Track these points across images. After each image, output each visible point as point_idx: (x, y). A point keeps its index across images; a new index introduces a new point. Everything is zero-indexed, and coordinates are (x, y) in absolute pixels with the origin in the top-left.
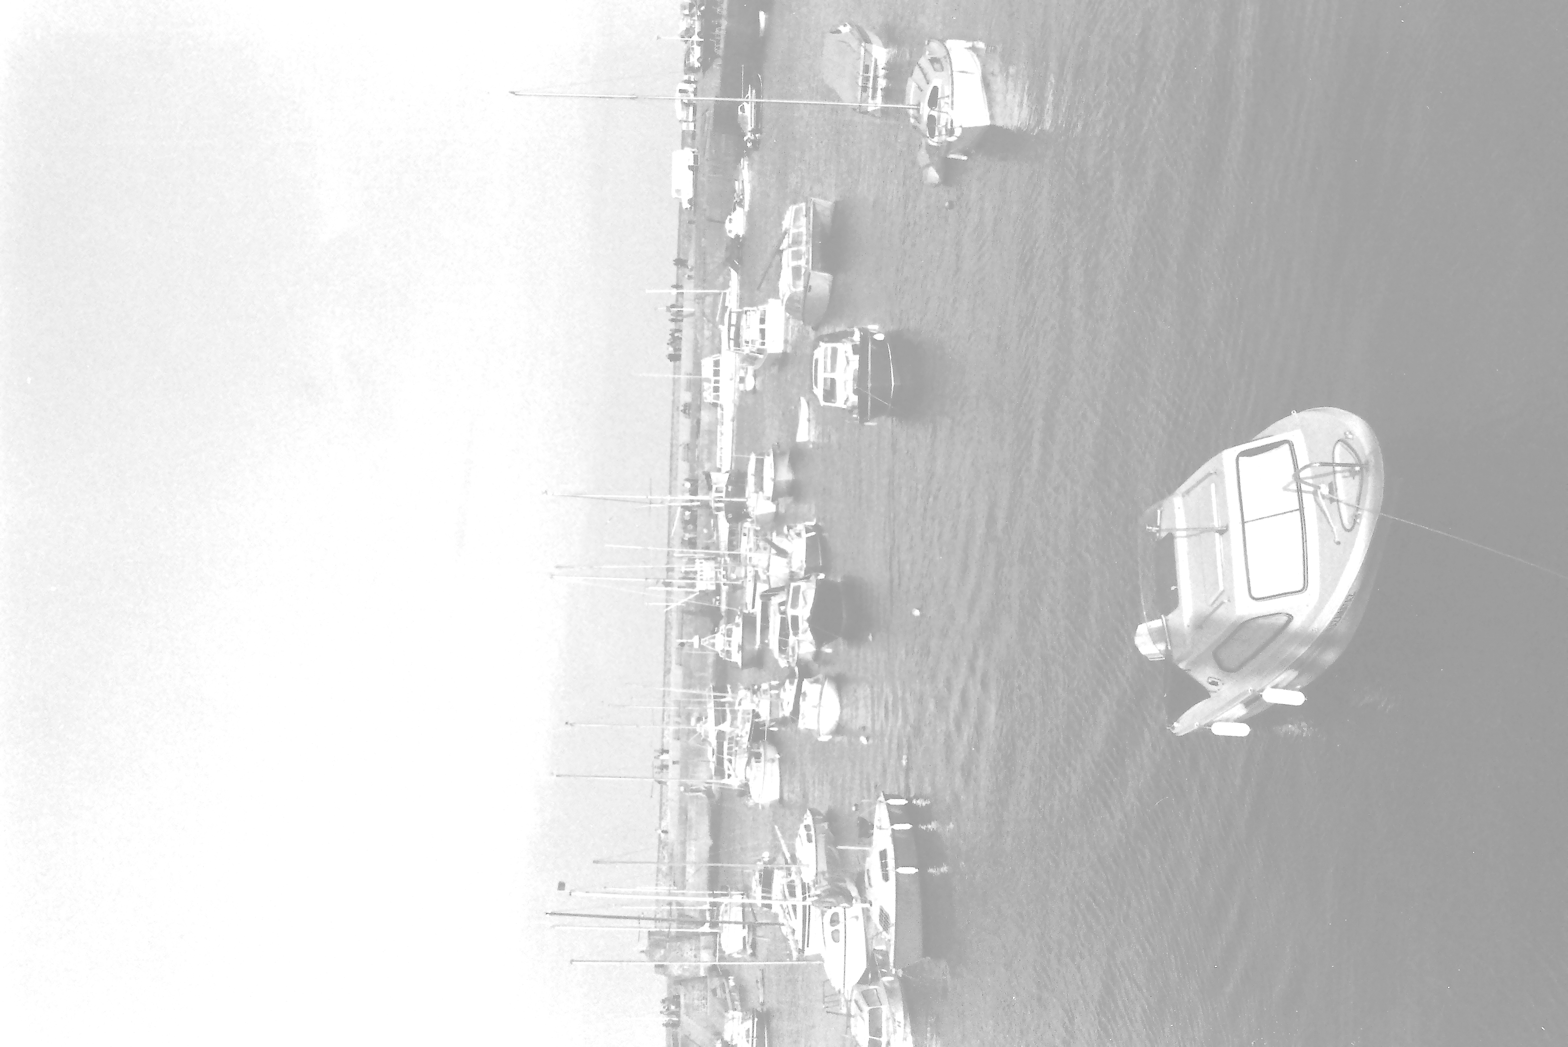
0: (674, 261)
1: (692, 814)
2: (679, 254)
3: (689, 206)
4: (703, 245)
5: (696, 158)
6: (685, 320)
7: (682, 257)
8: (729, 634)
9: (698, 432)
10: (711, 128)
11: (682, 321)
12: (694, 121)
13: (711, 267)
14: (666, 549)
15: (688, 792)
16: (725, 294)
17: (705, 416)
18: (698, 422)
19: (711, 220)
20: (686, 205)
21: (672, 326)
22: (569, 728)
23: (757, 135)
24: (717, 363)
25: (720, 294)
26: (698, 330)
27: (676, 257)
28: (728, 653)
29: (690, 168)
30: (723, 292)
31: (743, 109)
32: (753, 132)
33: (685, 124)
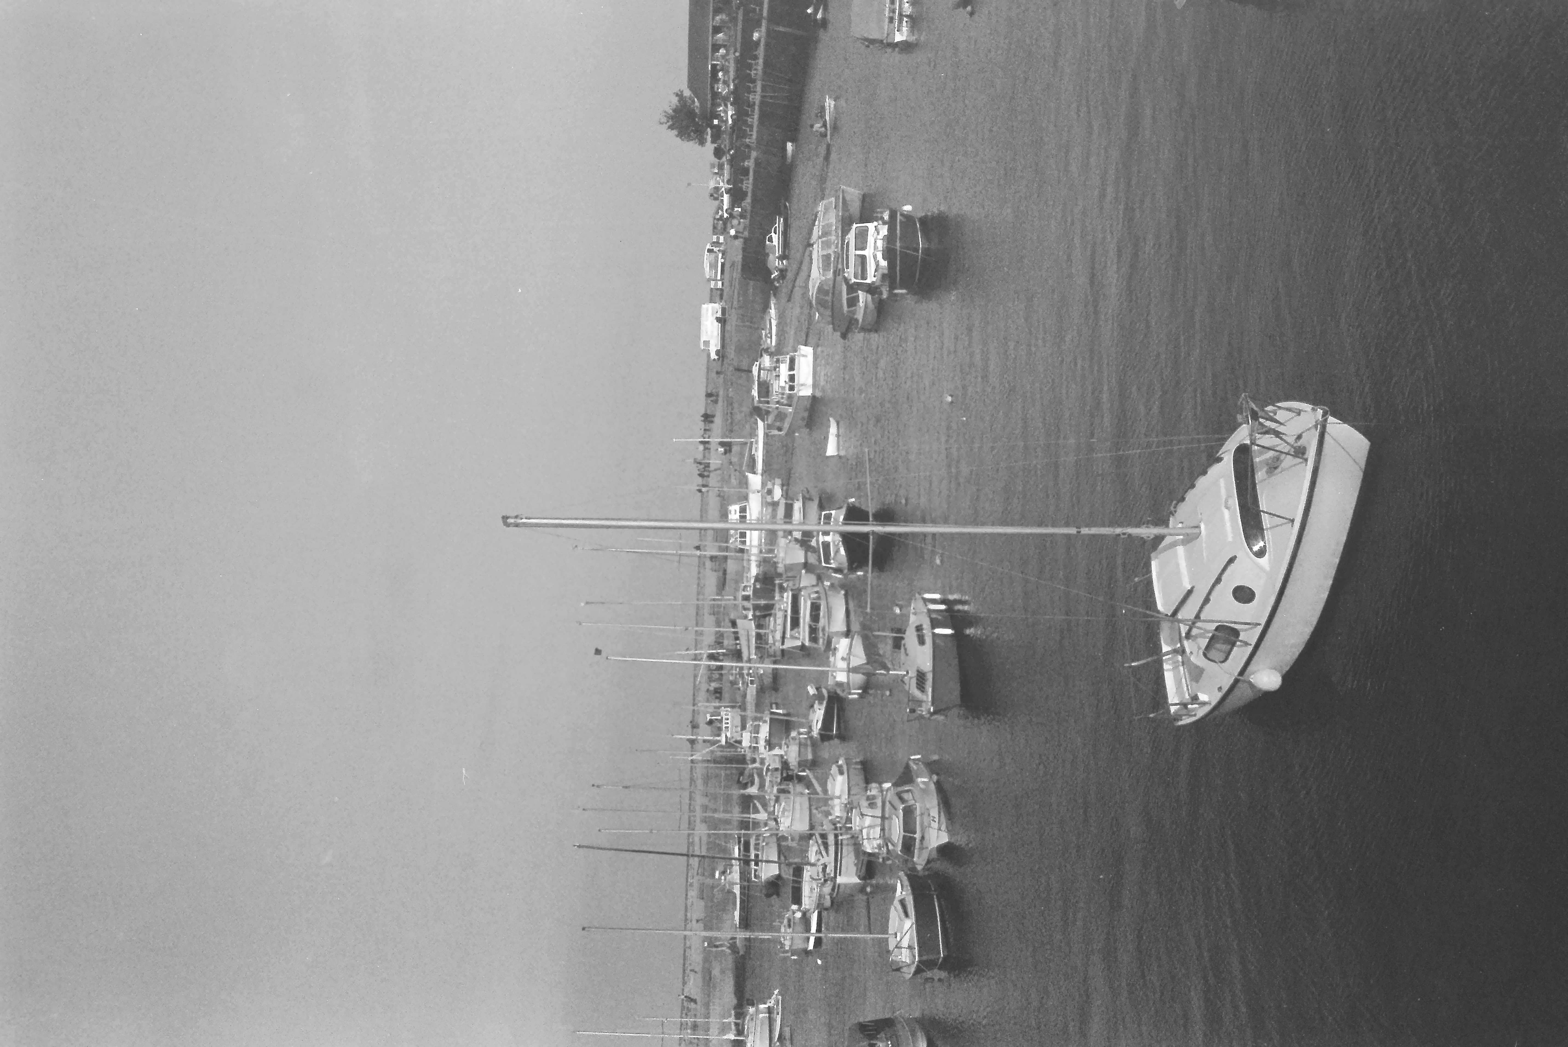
0: (702, 416)
1: (716, 972)
2: (706, 410)
3: (716, 357)
4: (730, 395)
5: (724, 311)
6: (712, 475)
7: (709, 412)
8: (757, 729)
9: (724, 584)
10: (739, 276)
11: (708, 476)
12: (722, 279)
13: (738, 417)
14: (692, 708)
15: (712, 947)
16: (752, 443)
17: (731, 566)
18: (725, 572)
19: (738, 369)
20: (713, 356)
21: (700, 480)
22: (595, 790)
23: (784, 262)
24: (743, 510)
25: (746, 443)
26: (725, 480)
27: (703, 412)
28: (756, 749)
29: (718, 319)
30: (749, 441)
31: (771, 240)
32: (782, 258)
33: (713, 283)
